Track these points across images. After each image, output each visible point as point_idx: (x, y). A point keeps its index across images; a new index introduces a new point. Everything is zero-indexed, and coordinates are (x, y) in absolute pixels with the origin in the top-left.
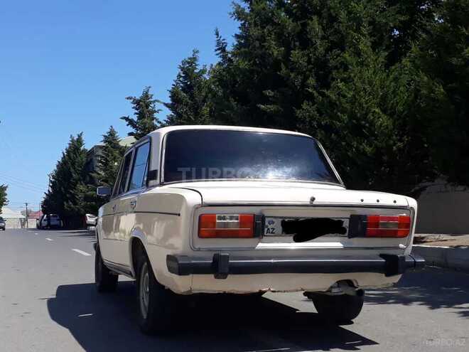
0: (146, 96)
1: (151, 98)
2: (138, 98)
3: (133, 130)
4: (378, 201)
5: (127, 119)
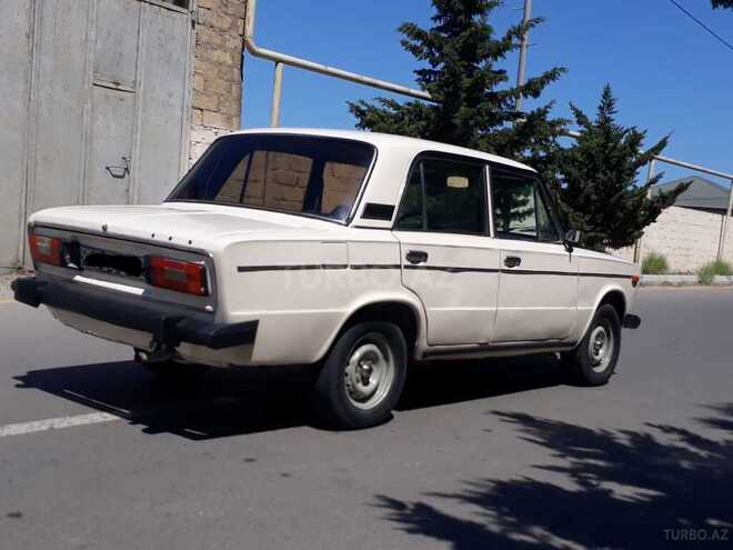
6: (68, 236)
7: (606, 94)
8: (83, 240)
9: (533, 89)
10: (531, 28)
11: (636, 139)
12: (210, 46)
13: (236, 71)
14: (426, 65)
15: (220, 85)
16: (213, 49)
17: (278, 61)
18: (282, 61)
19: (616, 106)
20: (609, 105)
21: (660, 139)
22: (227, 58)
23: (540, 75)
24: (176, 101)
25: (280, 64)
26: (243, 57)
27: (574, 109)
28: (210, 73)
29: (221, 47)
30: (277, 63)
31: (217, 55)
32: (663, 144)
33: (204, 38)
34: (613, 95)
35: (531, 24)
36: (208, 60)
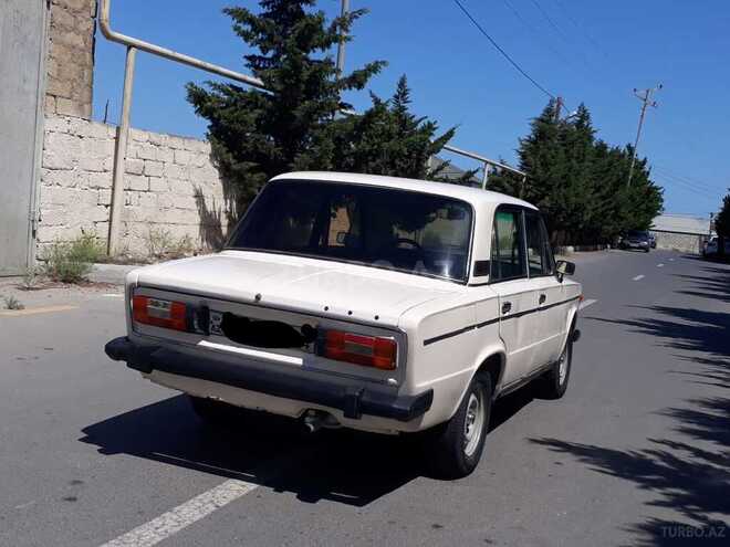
4: (350, 313)
6: (195, 301)
7: (402, 84)
8: (213, 305)
9: (357, 81)
10: (354, 20)
11: (430, 128)
12: (64, 28)
13: (88, 55)
14: (257, 51)
15: (72, 70)
16: (68, 31)
17: (130, 46)
18: (134, 46)
19: (410, 96)
20: (404, 94)
21: (448, 129)
22: (79, 41)
23: (364, 68)
24: (31, 87)
25: (133, 50)
26: (94, 40)
27: (372, 96)
28: (63, 56)
29: (74, 29)
30: (129, 48)
31: (70, 37)
32: (450, 134)
33: (59, 19)
34: (408, 85)
35: (353, 16)
36: (62, 43)
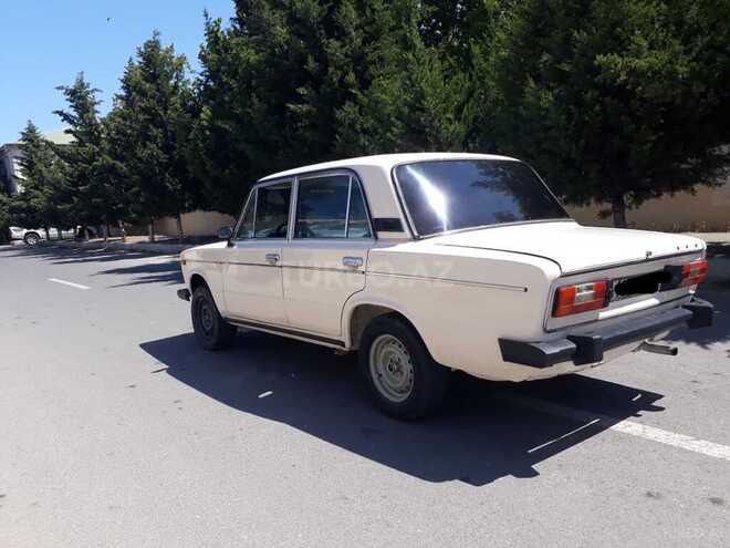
0: (81, 85)
1: (88, 86)
2: (71, 87)
3: (71, 127)
5: (61, 113)
